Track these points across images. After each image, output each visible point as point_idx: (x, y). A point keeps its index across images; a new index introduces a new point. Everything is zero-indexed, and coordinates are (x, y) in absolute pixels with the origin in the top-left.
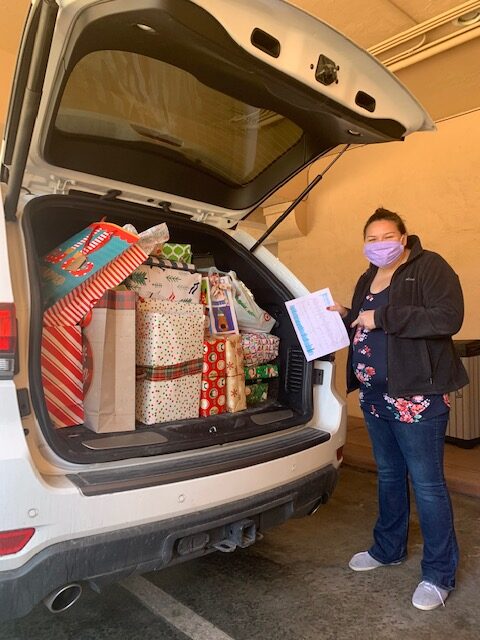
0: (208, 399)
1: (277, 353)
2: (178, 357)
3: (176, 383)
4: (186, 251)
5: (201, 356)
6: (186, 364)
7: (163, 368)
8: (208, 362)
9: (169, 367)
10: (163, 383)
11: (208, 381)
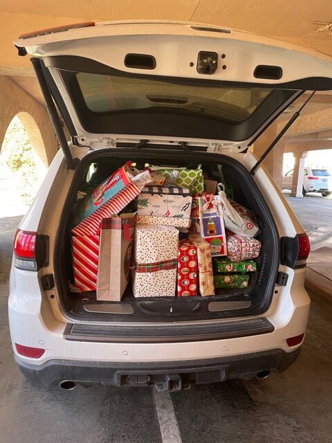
0: (181, 285)
1: (257, 254)
2: (155, 258)
3: (154, 275)
4: (198, 174)
5: (176, 258)
6: (162, 263)
7: (144, 265)
8: (181, 262)
9: (148, 265)
10: (144, 274)
11: (181, 274)
